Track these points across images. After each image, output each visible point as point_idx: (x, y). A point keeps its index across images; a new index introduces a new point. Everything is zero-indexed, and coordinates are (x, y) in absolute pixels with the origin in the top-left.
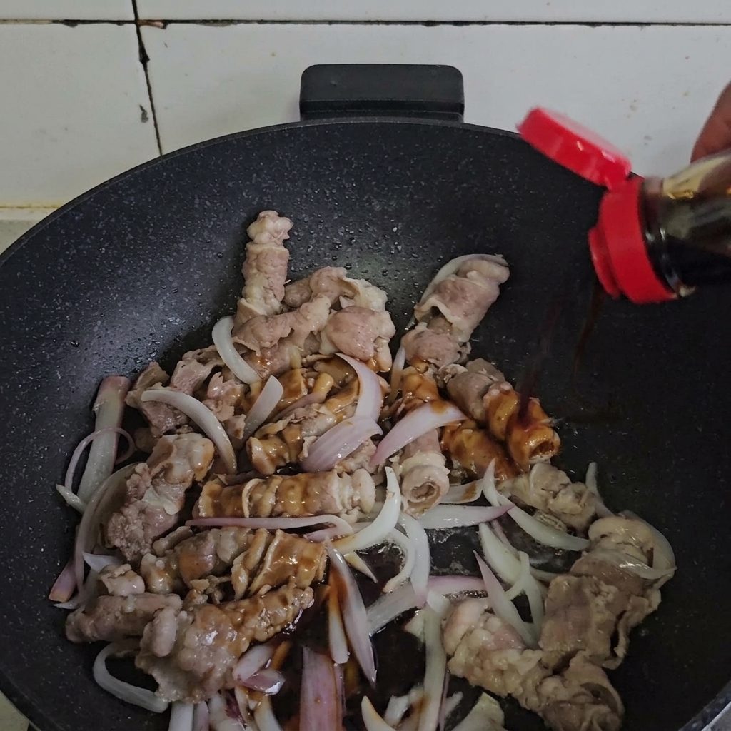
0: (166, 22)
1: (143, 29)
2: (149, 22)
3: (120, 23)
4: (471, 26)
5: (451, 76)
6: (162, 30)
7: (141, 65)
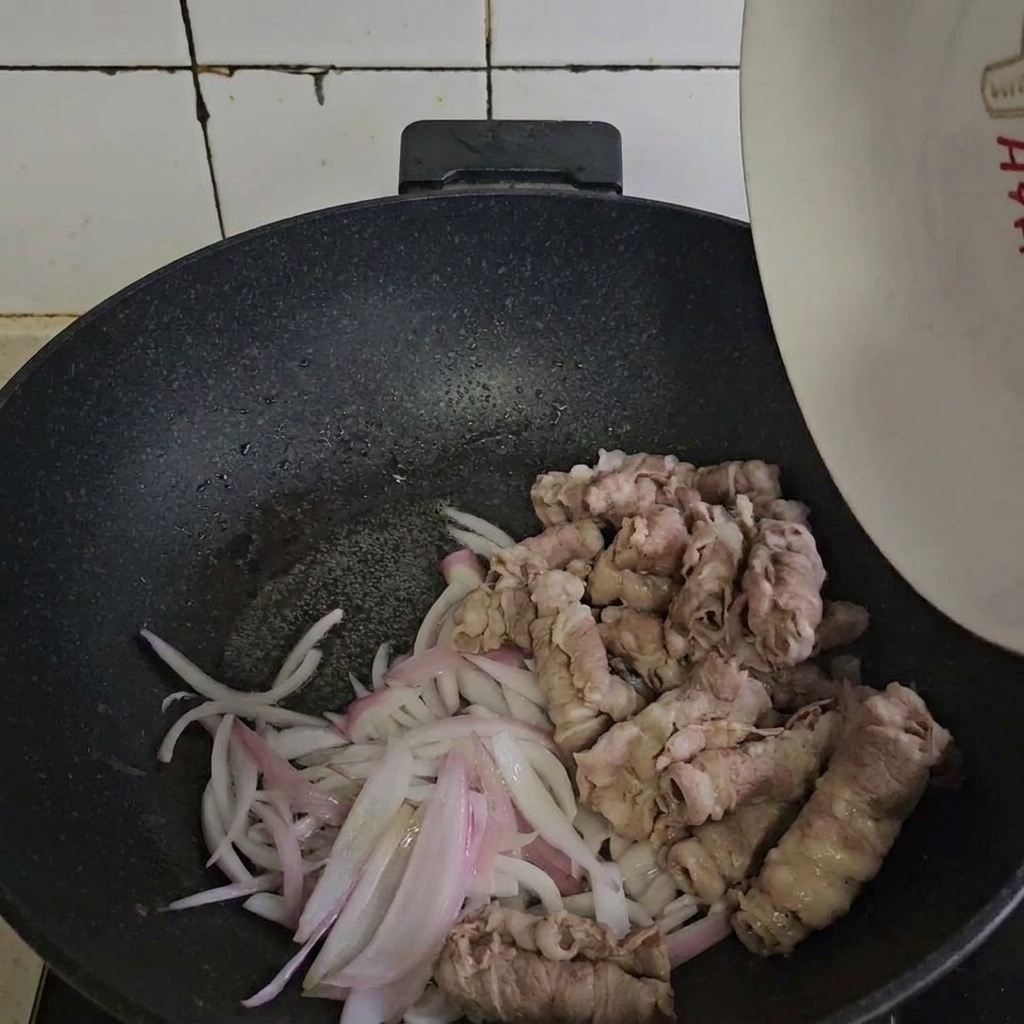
0: (232, 69)
1: (203, 77)
2: (210, 68)
3: (172, 69)
4: (631, 72)
5: (605, 137)
6: (228, 79)
7: (199, 125)
